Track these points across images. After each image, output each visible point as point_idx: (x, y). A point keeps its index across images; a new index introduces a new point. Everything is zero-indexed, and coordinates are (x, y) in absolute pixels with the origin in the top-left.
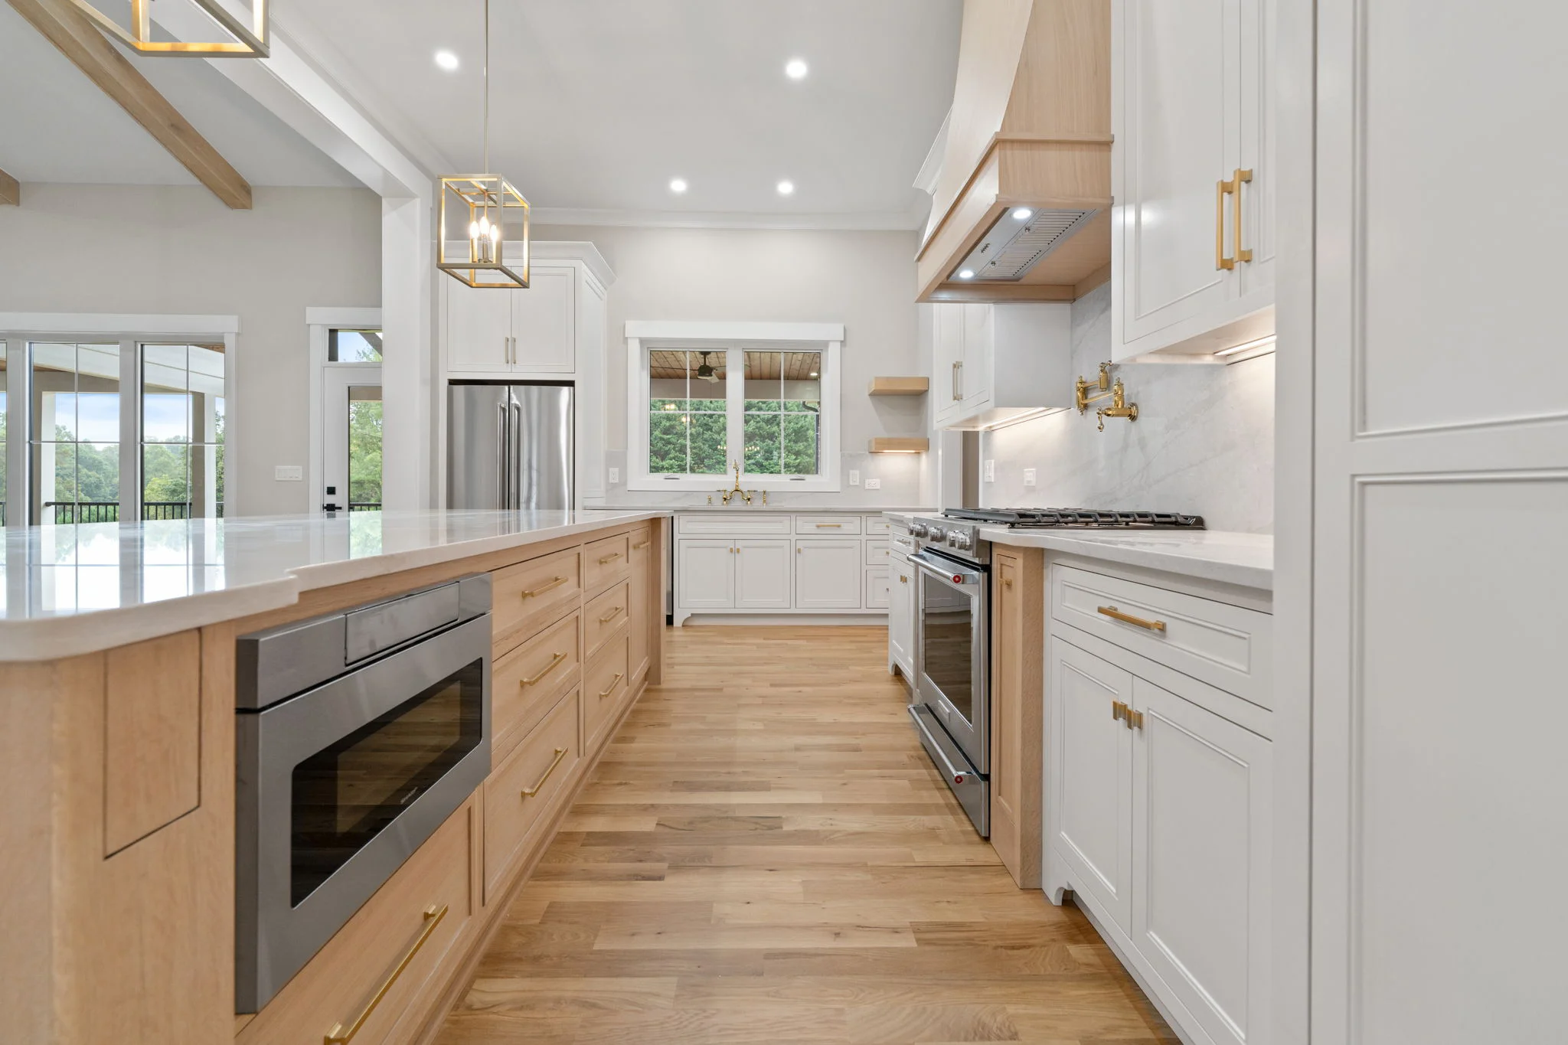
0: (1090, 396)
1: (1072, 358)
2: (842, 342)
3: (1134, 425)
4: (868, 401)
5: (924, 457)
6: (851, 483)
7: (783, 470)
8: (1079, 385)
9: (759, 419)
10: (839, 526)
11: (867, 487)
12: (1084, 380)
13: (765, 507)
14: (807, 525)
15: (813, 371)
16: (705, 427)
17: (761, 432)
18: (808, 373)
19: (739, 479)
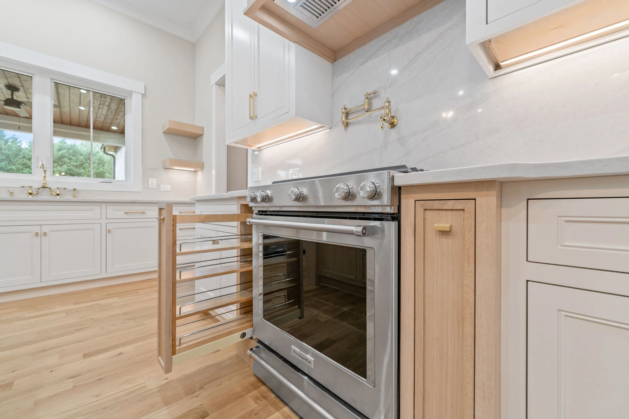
0: (350, 117)
1: (333, 96)
2: (143, 95)
3: (393, 131)
4: (163, 137)
5: (200, 174)
6: (150, 187)
7: (92, 176)
8: (344, 110)
9: (69, 165)
10: (144, 213)
11: (162, 190)
12: (346, 107)
13: (75, 199)
14: (118, 212)
15: (114, 126)
16: (24, 166)
17: (71, 171)
18: (110, 127)
19: (47, 179)
